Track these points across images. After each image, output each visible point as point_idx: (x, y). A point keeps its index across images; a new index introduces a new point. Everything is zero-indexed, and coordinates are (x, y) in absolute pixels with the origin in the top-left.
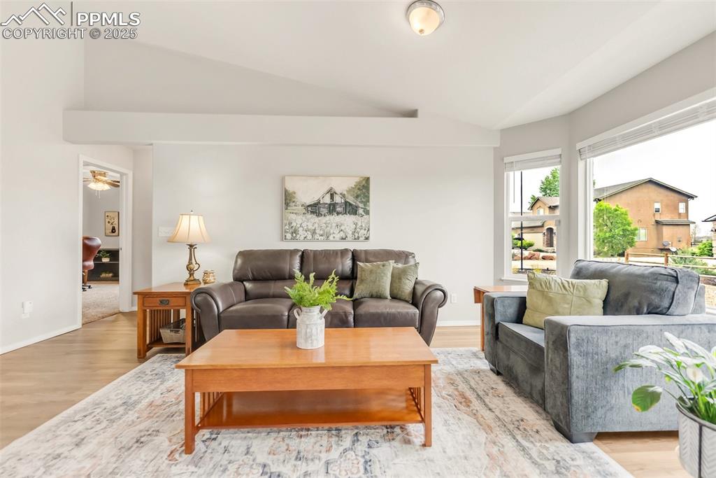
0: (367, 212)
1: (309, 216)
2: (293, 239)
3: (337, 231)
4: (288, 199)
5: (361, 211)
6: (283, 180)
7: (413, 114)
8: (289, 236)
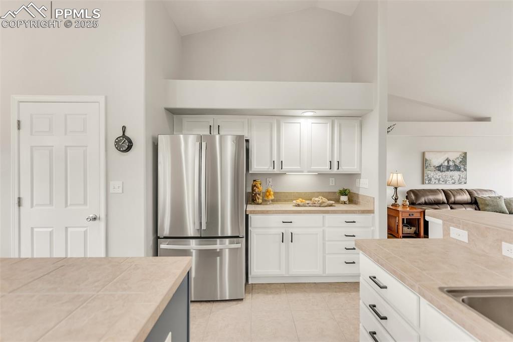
0: (465, 170)
1: (437, 172)
2: (429, 184)
3: (450, 179)
4: (426, 163)
5: (462, 169)
6: (424, 154)
7: (489, 119)
8: (427, 182)
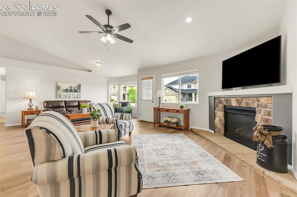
0: (80, 92)
1: (65, 92)
2: (60, 98)
3: (72, 96)
4: (58, 88)
5: (78, 92)
6: (57, 83)
7: (90, 71)
8: (58, 97)
